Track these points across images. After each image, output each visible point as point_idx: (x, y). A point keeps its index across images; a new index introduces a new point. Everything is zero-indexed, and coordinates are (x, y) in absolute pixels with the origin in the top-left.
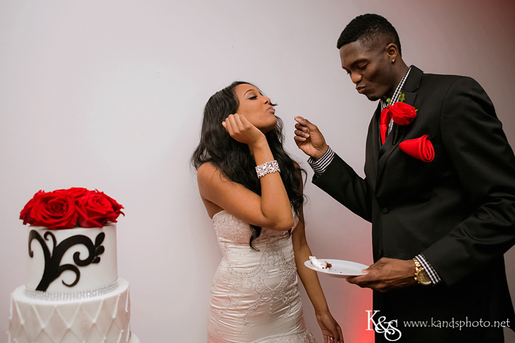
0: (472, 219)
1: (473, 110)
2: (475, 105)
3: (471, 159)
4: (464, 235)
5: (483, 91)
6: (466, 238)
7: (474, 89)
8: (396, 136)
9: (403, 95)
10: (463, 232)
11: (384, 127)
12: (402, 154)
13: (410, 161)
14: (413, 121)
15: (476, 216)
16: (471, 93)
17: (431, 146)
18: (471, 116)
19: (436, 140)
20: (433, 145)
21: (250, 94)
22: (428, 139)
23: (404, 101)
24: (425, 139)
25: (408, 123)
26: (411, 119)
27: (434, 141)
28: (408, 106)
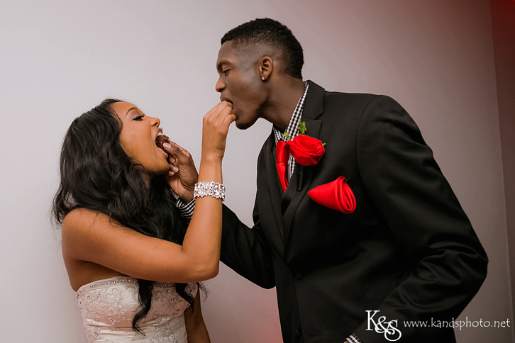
0: (411, 280)
1: (395, 139)
2: (397, 132)
3: (401, 202)
4: (404, 303)
5: (403, 112)
6: (409, 306)
7: (393, 112)
8: (301, 180)
9: (304, 124)
10: (403, 298)
11: (281, 166)
12: (313, 204)
13: (323, 213)
14: (321, 160)
15: (416, 276)
16: (391, 116)
17: (349, 191)
18: (393, 147)
19: (355, 181)
20: (352, 188)
21: (133, 113)
22: (344, 181)
23: (306, 133)
24: (340, 182)
25: (315, 163)
26: (318, 157)
27: (351, 183)
28: (312, 140)
